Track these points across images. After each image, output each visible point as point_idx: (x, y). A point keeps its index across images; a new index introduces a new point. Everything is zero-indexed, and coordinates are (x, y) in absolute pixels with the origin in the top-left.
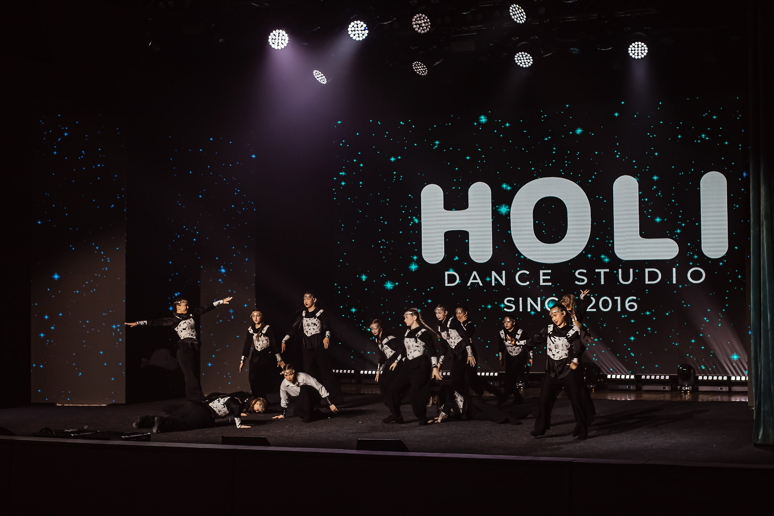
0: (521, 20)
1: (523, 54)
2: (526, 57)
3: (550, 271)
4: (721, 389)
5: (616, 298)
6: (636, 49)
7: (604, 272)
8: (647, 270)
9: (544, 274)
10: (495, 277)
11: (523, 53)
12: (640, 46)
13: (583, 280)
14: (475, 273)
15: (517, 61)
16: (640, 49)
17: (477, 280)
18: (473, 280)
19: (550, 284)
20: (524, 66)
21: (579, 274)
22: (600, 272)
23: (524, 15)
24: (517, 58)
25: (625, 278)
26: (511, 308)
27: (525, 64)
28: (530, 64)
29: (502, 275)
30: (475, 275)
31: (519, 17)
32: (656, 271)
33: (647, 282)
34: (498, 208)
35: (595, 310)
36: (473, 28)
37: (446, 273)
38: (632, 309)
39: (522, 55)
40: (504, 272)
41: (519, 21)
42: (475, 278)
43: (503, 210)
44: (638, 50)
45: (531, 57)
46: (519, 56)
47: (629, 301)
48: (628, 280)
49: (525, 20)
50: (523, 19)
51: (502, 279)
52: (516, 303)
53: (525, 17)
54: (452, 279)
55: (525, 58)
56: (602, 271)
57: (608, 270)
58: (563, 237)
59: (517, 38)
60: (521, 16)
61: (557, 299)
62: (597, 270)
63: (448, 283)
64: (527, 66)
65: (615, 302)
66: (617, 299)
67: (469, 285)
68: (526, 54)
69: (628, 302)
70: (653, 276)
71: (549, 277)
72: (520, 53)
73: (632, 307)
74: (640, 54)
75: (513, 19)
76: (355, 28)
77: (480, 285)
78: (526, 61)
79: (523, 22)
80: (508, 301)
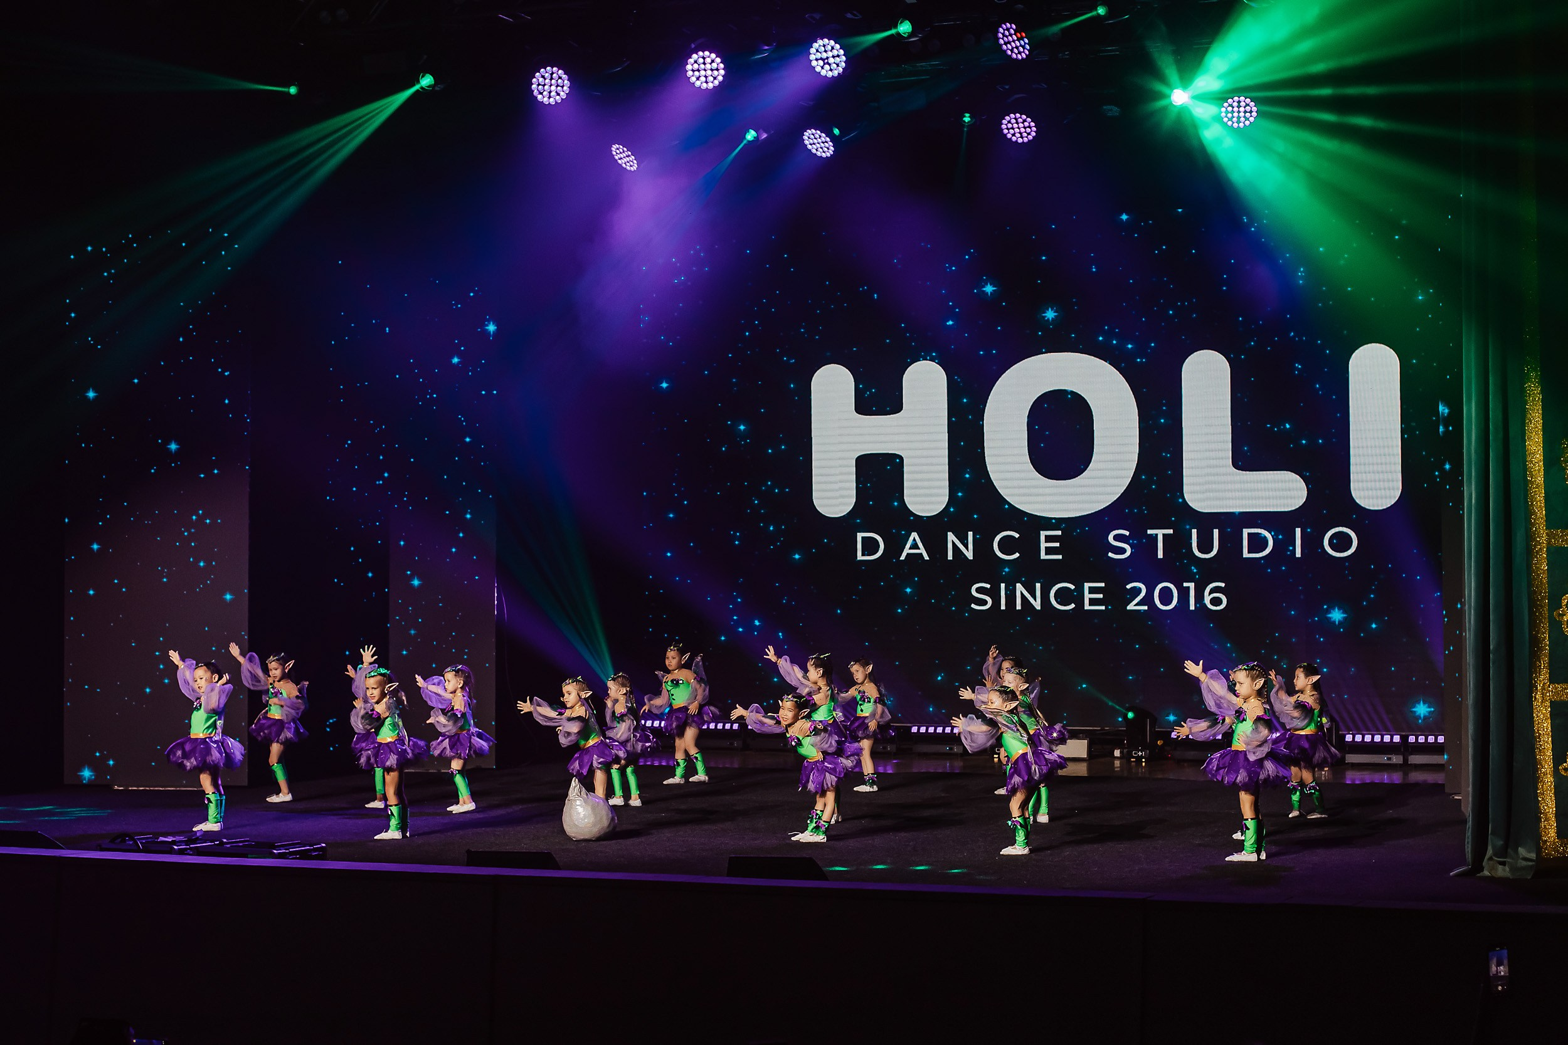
0: (1020, 53)
1: (1017, 117)
2: (1023, 123)
3: (1059, 533)
4: (1389, 759)
5: (1185, 585)
6: (1236, 109)
7: (1164, 535)
8: (1246, 532)
9: (1049, 539)
10: (954, 545)
11: (1018, 115)
12: (1243, 104)
13: (1123, 551)
14: (914, 535)
15: (1006, 131)
16: (1242, 109)
17: (919, 549)
18: (910, 549)
19: (1060, 557)
20: (1020, 140)
21: (1116, 538)
22: (1156, 535)
23: (1025, 43)
24: (1006, 125)
25: (1205, 546)
26: (985, 603)
27: (1022, 137)
28: (1030, 137)
29: (967, 538)
30: (914, 540)
31: (1017, 47)
32: (1263, 533)
33: (1246, 554)
35: (1146, 608)
36: (921, 66)
37: (860, 536)
38: (1216, 605)
39: (1015, 119)
40: (971, 534)
41: (1016, 54)
42: (915, 546)
44: (1239, 112)
45: (1033, 124)
46: (1009, 122)
47: (1212, 592)
48: (1210, 550)
49: (1027, 52)
50: (1024, 52)
51: (967, 548)
52: (994, 593)
53: (1028, 47)
54: (870, 546)
55: (1021, 125)
56: (1160, 533)
57: (1171, 531)
58: (1085, 467)
59: (1007, 87)
60: (1021, 45)
61: (1073, 587)
62: (1149, 532)
63: (863, 555)
64: (1026, 140)
65: (1184, 593)
66: (1189, 588)
67: (903, 558)
68: (1024, 117)
69: (1209, 595)
70: (1257, 543)
71: (1057, 545)
72: (1012, 116)
73: (1216, 602)
74: (1242, 119)
75: (1005, 51)
76: (699, 65)
77: (924, 558)
78: (1023, 130)
79: (1024, 56)
80: (978, 590)
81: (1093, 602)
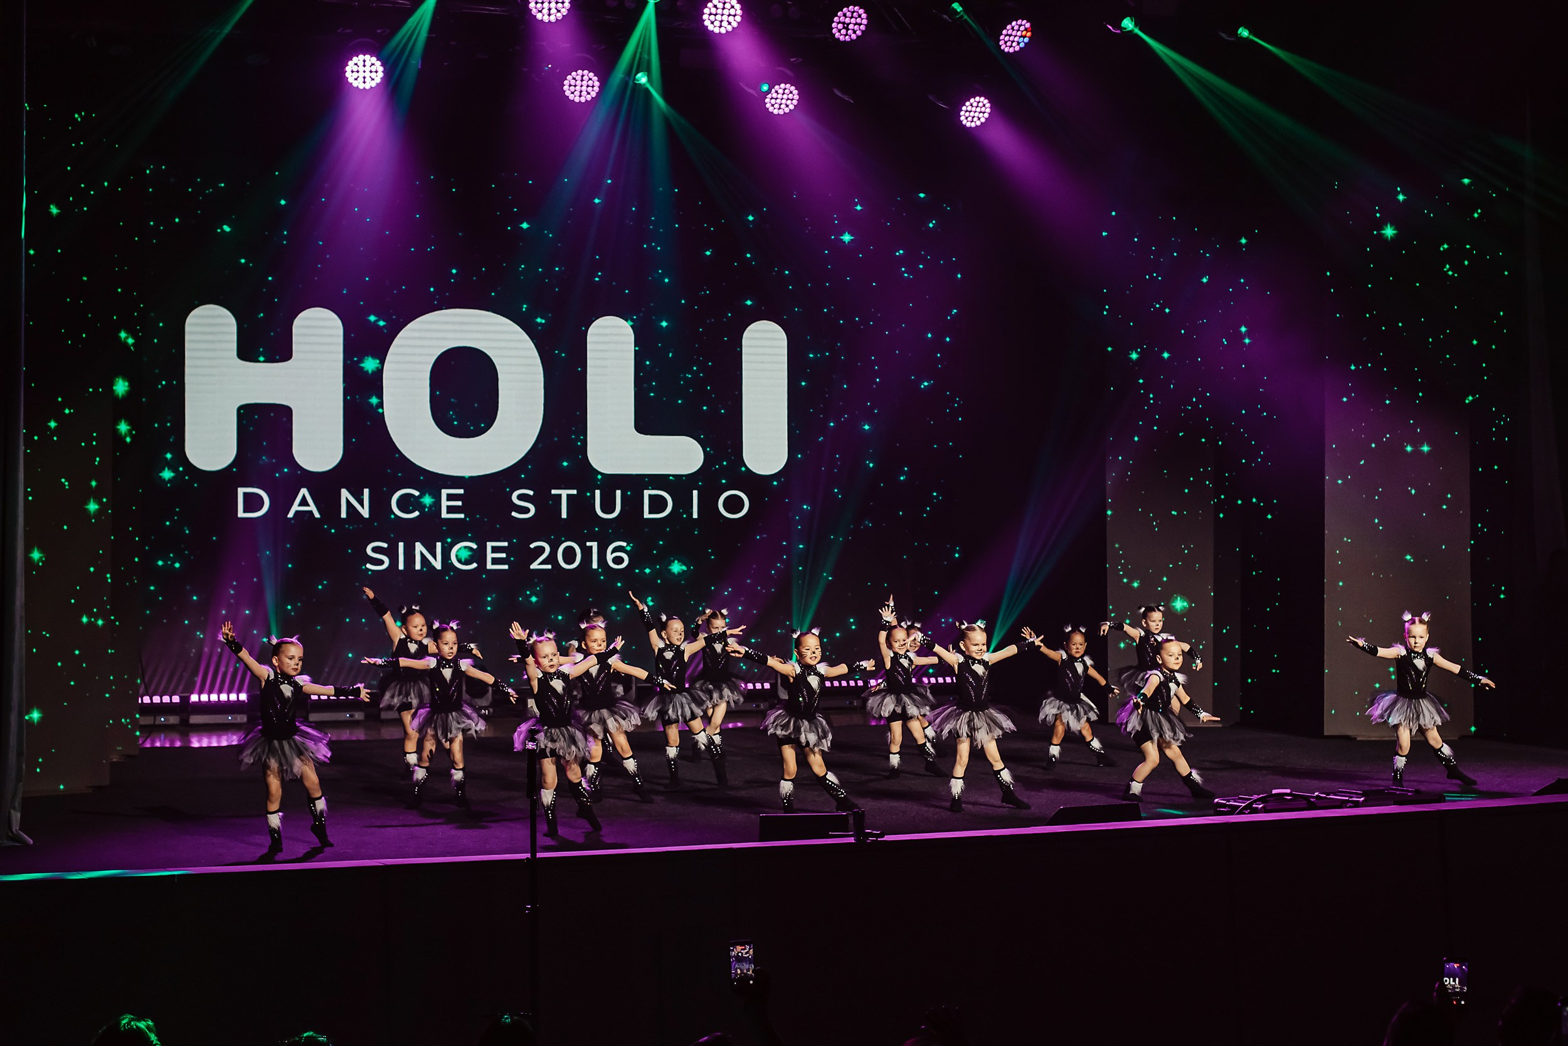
2: (788, 95)
3: (461, 491)
5: (588, 544)
7: (568, 495)
8: (647, 493)
9: (450, 497)
10: (348, 501)
13: (527, 510)
14: (304, 491)
17: (309, 505)
18: (300, 505)
19: (462, 516)
21: (520, 497)
22: (560, 495)
25: (608, 507)
26: (381, 562)
29: (363, 495)
30: (304, 497)
32: (663, 495)
33: (647, 515)
34: (361, 361)
35: (549, 567)
37: (241, 491)
38: (618, 564)
40: (366, 491)
42: (304, 502)
43: (370, 364)
47: (615, 550)
48: (612, 511)
51: (362, 506)
52: (392, 553)
54: (252, 503)
56: (564, 493)
57: (574, 492)
58: (489, 425)
61: (474, 546)
62: (554, 492)
63: (245, 511)
65: (587, 552)
66: (591, 547)
67: (291, 515)
69: (612, 554)
70: (657, 504)
71: (459, 503)
73: (618, 561)
77: (314, 516)
80: (375, 550)
81: (495, 561)
